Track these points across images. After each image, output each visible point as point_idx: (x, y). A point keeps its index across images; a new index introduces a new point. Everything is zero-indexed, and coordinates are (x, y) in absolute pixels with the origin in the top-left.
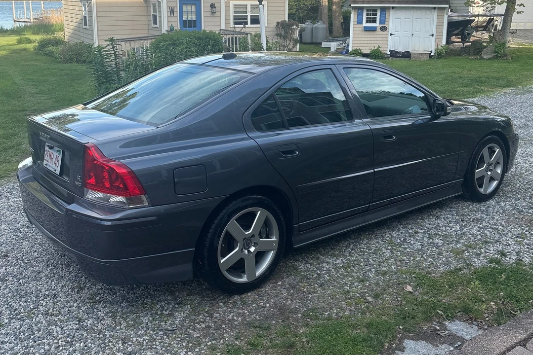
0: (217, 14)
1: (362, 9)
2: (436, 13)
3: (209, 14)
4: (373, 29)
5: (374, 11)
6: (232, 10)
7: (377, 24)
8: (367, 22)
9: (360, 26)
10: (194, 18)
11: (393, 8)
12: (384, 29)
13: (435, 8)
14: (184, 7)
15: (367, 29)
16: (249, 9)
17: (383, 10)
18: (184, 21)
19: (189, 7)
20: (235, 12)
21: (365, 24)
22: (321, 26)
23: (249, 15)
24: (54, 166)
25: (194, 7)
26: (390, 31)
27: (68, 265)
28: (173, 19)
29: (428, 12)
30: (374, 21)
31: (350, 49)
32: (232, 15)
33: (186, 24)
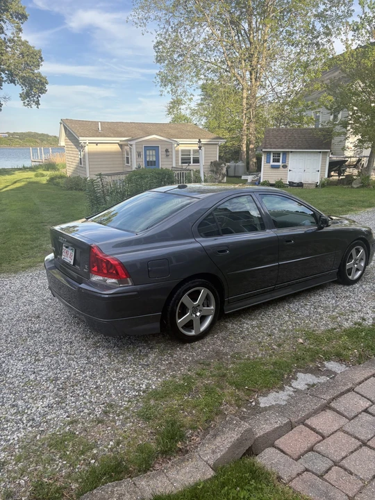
0: (170, 156)
1: (270, 152)
2: (321, 155)
3: (164, 156)
4: (277, 167)
5: (279, 154)
6: (180, 154)
7: (280, 164)
8: (273, 162)
9: (268, 164)
10: (154, 160)
11: (291, 152)
12: (285, 167)
13: (320, 152)
14: (148, 152)
15: (273, 167)
16: (192, 153)
17: (285, 153)
18: (148, 162)
19: (151, 152)
20: (182, 155)
21: (272, 163)
22: (241, 164)
23: (192, 157)
24: (69, 259)
25: (154, 152)
26: (289, 168)
27: (78, 324)
28: (140, 160)
29: (316, 155)
30: (279, 161)
31: (262, 181)
32: (180, 157)
33: (149, 163)
